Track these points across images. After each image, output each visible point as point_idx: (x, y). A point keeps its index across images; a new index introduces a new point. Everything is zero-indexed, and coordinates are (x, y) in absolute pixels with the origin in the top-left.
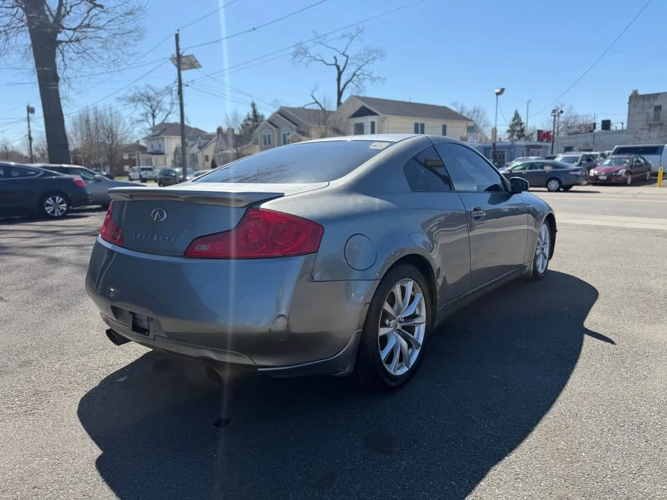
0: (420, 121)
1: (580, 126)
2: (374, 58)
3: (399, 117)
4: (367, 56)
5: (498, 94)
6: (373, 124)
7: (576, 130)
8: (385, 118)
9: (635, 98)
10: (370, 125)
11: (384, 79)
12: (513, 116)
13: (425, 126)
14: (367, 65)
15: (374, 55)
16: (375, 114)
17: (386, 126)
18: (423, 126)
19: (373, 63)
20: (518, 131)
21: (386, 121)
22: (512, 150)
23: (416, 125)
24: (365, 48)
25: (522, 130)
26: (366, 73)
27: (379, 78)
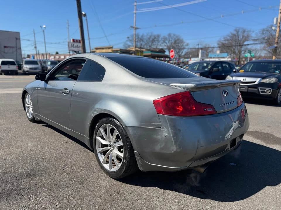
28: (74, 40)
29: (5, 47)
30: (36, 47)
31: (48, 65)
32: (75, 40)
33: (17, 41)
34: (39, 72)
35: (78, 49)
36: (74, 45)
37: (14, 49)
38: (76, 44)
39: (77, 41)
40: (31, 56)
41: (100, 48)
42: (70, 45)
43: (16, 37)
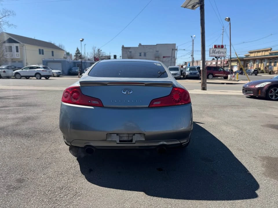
0: (41, 48)
1: (105, 56)
2: (9, 15)
3: (30, 45)
4: (5, 13)
5: (81, 41)
6: (17, 47)
7: (104, 58)
8: (24, 45)
9: (123, 48)
10: (15, 47)
11: (16, 26)
12: (76, 50)
13: (44, 51)
14: (5, 17)
15: (9, 13)
16: (17, 42)
17: (25, 49)
18: (43, 50)
19: (9, 17)
20: (79, 56)
21: (24, 46)
22: (85, 64)
23: (40, 50)
24: (3, 9)
25: (81, 56)
26: (5, 21)
27: (12, 25)
28: (215, 47)
29: (164, 57)
30: (192, 56)
31: (187, 71)
32: (217, 46)
33: (173, 51)
34: (178, 77)
35: (219, 54)
36: (215, 50)
37: (170, 59)
38: (217, 50)
39: (219, 46)
40: (188, 63)
41: (255, 52)
42: (211, 51)
43: (173, 48)
